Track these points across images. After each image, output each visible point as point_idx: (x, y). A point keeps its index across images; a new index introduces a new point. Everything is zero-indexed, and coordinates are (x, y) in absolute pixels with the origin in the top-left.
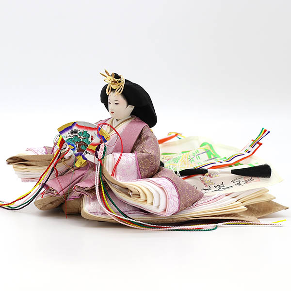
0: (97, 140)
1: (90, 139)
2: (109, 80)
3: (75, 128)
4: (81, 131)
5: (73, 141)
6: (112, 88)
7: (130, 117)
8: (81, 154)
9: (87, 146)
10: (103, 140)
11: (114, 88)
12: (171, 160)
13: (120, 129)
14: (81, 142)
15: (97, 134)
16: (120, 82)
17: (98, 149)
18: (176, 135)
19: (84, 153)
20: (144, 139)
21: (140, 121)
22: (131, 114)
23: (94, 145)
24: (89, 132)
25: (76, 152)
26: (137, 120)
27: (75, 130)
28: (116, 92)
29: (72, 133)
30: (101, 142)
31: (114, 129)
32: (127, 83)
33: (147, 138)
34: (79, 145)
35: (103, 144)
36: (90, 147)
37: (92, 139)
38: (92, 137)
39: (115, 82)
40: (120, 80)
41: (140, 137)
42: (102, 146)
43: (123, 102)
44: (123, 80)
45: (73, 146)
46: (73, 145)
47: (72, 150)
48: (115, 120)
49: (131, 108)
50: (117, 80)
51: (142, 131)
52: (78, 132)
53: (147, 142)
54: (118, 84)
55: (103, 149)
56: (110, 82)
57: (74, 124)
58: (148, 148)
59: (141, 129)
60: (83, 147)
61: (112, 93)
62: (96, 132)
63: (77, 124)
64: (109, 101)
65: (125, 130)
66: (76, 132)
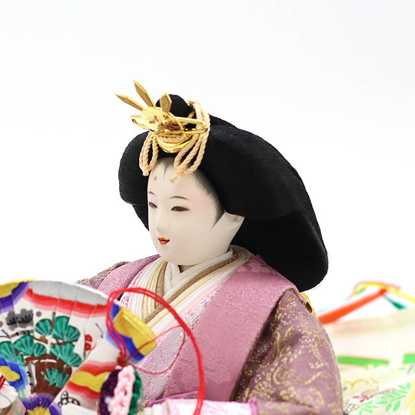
0: (105, 352)
1: (79, 347)
2: (150, 120)
3: (22, 304)
4: (47, 314)
5: (17, 352)
6: (160, 149)
7: (230, 255)
8: (46, 403)
9: (69, 371)
10: (130, 351)
11: (169, 148)
12: (374, 401)
13: (192, 303)
14: (45, 356)
15: (105, 329)
16: (190, 127)
17: (109, 388)
18: (382, 292)
19: (57, 399)
20: (283, 345)
21: (267, 270)
22: (233, 242)
23: (94, 370)
24: (76, 320)
25: (27, 392)
26: (257, 267)
27: (23, 311)
28: (178, 168)
29: (12, 321)
30: (122, 362)
31: (166, 305)
32: (219, 132)
33: (294, 340)
34: (40, 368)
35: (128, 370)
36: (79, 377)
37: (88, 347)
38: (88, 338)
39: (173, 127)
40: (189, 120)
41: (267, 333)
42: (126, 378)
43: (202, 201)
44: (203, 122)
45: (18, 371)
46: (15, 369)
47: (12, 384)
48: (172, 268)
49: (231, 224)
50: (178, 119)
51: (274, 312)
52: (36, 319)
53: (293, 356)
54: (186, 134)
55: (129, 389)
56: (155, 127)
57: (20, 288)
58: (299, 385)
59: (272, 306)
60: (53, 378)
61: (161, 167)
62: (101, 320)
63: (30, 292)
64: (150, 198)
65: (212, 308)
66: (26, 318)
